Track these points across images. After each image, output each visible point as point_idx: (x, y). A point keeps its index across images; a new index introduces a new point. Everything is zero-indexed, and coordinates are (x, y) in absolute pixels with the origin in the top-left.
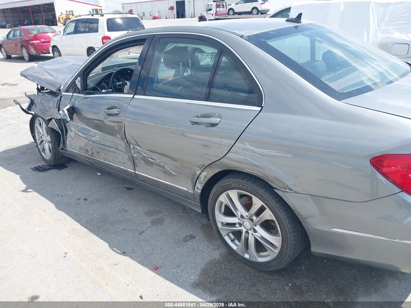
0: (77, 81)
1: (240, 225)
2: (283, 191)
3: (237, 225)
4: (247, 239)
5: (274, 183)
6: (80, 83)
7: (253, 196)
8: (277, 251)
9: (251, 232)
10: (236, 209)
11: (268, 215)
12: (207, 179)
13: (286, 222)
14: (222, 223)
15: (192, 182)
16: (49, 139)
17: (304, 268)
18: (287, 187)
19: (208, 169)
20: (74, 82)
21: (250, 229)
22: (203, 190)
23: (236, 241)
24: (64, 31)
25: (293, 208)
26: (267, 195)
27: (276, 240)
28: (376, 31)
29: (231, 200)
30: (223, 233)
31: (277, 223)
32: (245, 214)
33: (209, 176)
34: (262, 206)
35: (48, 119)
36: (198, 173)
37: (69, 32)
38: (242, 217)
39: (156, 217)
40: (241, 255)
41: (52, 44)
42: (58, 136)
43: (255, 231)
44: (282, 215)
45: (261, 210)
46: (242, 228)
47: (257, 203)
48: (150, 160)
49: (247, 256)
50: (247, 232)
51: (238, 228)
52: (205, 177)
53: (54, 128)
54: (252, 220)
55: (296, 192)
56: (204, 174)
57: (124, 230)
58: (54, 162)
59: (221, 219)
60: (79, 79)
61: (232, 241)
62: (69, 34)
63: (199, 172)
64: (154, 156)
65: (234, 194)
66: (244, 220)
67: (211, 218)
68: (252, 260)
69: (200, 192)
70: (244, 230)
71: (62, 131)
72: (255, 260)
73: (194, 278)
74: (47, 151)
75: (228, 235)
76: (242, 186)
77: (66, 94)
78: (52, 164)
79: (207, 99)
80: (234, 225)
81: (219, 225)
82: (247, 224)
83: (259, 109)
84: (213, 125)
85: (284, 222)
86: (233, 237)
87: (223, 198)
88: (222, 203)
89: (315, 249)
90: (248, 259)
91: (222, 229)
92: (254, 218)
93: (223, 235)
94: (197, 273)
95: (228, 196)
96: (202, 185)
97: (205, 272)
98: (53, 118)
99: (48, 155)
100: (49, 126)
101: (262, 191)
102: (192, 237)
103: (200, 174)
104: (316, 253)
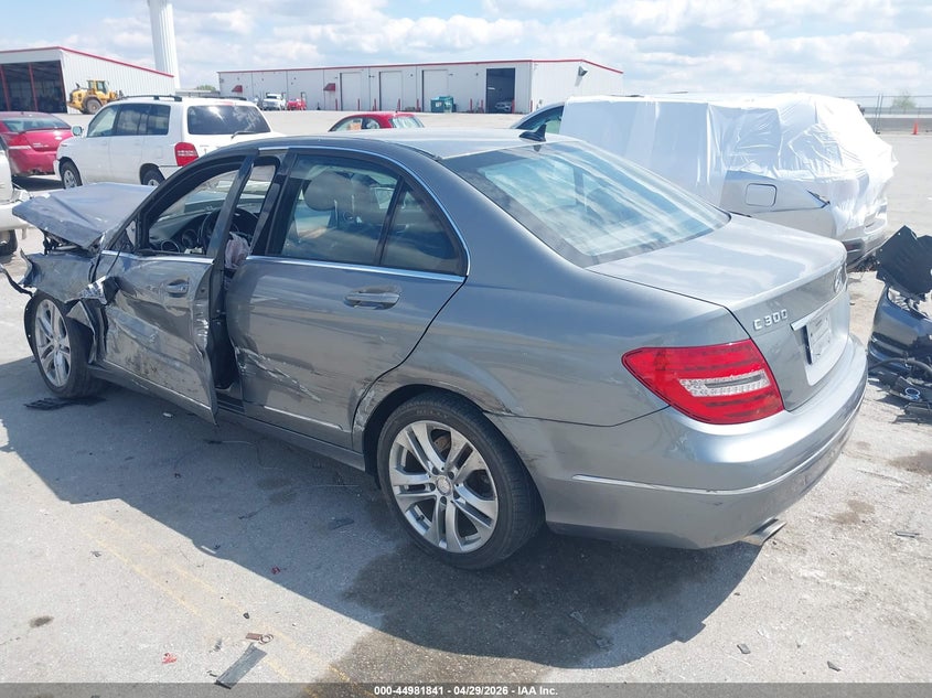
0: (129, 230)
1: (433, 487)
2: (497, 415)
3: (428, 488)
4: (443, 513)
5: (483, 402)
6: (134, 234)
7: (452, 430)
8: (491, 528)
9: (450, 498)
10: (425, 458)
11: (476, 461)
12: (375, 404)
13: (504, 469)
14: (402, 487)
15: (350, 411)
16: (66, 342)
17: (543, 567)
18: (503, 407)
19: (378, 386)
20: (123, 232)
21: (449, 493)
22: (368, 426)
23: (426, 521)
24: (91, 126)
25: (514, 443)
26: (473, 426)
27: (489, 508)
28: (718, 158)
29: (416, 441)
30: (403, 506)
31: (489, 474)
32: (440, 464)
33: (379, 399)
34: (467, 447)
35: (69, 303)
36: (360, 394)
37: (101, 130)
38: (436, 471)
39: (280, 490)
40: (433, 542)
41: (60, 154)
42: (87, 337)
43: (457, 496)
44: (498, 459)
45: (465, 454)
46: (436, 492)
47: (459, 440)
48: (273, 375)
49: (442, 545)
50: (444, 500)
51: (428, 493)
52: (373, 400)
53: (79, 319)
54: (451, 475)
55: (516, 416)
56: (371, 394)
57: (216, 511)
58: (73, 391)
59: (399, 479)
60: (133, 224)
61: (419, 519)
62: (102, 134)
63: (362, 391)
64: (280, 366)
65: (420, 429)
66: (439, 476)
67: (381, 479)
68: (452, 550)
69: (363, 429)
70: (439, 496)
71: (96, 325)
72: (457, 551)
73: (344, 584)
74: (60, 369)
75: (411, 509)
76: (435, 412)
77: (109, 252)
78: (68, 395)
79: (379, 264)
80: (421, 488)
81: (397, 491)
82: (444, 483)
83: (461, 280)
84: (388, 306)
85: (501, 471)
86: (420, 513)
87: (402, 439)
88: (401, 448)
89: (552, 517)
90: (444, 550)
91: (402, 499)
92: (454, 470)
93: (403, 511)
94: (352, 578)
95: (412, 434)
96: (367, 416)
97: (366, 575)
98: (77, 301)
99: (60, 379)
100: (68, 315)
101: (465, 420)
102: (347, 522)
103: (364, 395)
104: (553, 524)
